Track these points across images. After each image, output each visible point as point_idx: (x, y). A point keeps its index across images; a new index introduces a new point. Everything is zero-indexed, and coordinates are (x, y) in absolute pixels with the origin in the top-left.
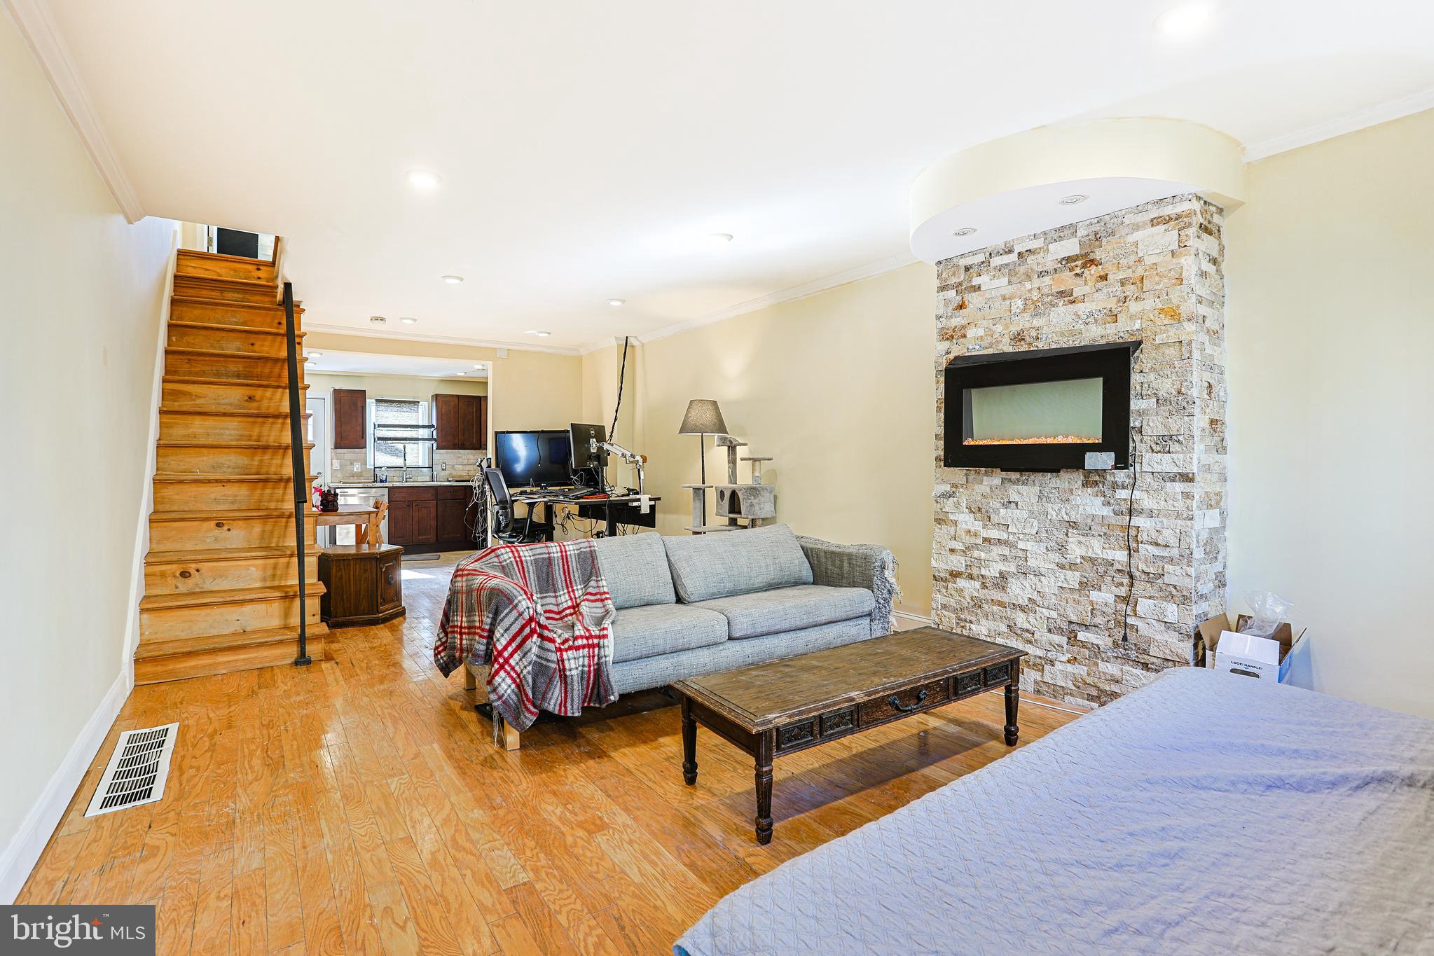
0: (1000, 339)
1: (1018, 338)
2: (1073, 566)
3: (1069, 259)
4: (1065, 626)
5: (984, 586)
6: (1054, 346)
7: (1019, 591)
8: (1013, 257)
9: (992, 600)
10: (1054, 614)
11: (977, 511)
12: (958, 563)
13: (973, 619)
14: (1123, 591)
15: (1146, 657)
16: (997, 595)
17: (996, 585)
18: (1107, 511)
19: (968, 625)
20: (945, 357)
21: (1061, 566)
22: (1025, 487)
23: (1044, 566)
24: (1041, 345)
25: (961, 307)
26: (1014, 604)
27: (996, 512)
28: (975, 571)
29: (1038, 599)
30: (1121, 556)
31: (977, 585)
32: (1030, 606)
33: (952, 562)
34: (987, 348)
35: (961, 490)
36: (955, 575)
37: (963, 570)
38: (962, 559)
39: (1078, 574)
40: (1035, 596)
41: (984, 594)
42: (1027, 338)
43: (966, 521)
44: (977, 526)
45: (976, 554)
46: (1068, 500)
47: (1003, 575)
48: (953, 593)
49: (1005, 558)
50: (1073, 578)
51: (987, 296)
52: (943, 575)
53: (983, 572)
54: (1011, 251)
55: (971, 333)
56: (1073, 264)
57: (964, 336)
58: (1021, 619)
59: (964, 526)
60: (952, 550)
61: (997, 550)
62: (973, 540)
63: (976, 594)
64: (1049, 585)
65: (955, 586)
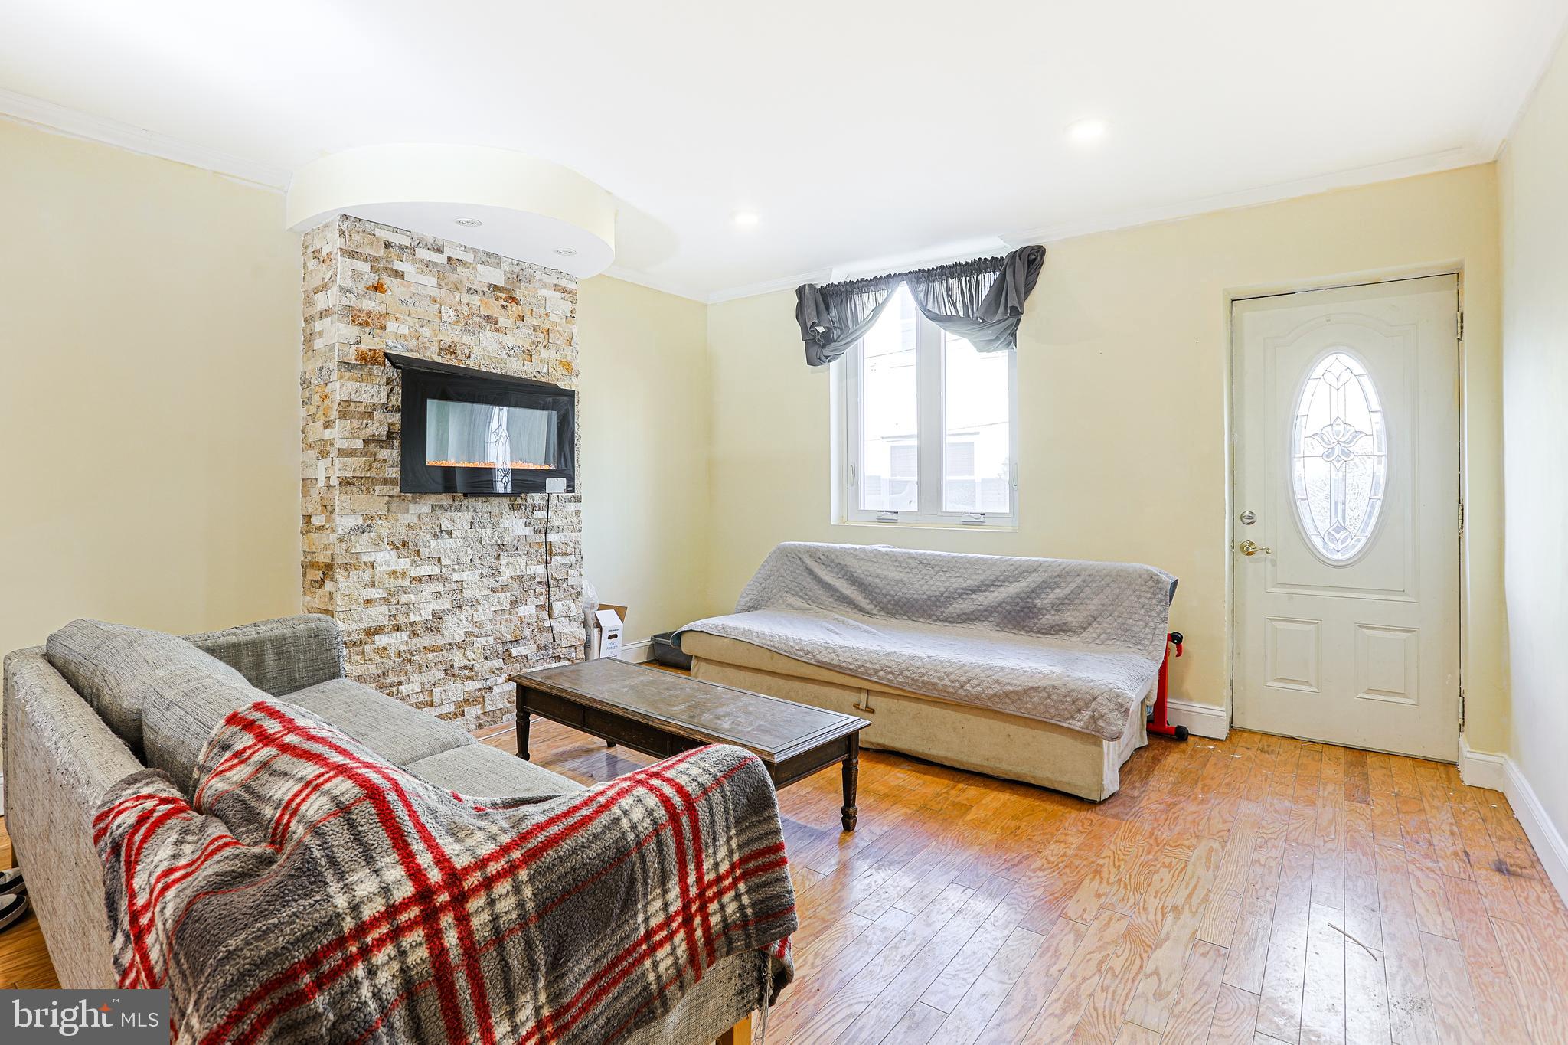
0: (428, 345)
1: (451, 350)
2: (504, 588)
3: (496, 288)
4: (500, 648)
5: (414, 634)
6: (484, 369)
7: (455, 628)
8: (441, 259)
9: (425, 648)
10: (491, 640)
11: (400, 546)
12: (377, 615)
13: (403, 679)
14: (541, 600)
15: (559, 650)
16: (429, 640)
17: (429, 629)
18: (528, 531)
19: (394, 689)
20: (353, 347)
21: (494, 590)
22: (459, 514)
23: (480, 594)
24: (472, 364)
25: (378, 288)
26: (450, 644)
27: (427, 544)
28: (402, 620)
29: (475, 630)
30: (539, 569)
31: (405, 636)
32: (467, 640)
33: (369, 616)
34: (412, 351)
35: (380, 522)
36: (371, 633)
37: (386, 623)
38: (385, 610)
39: (509, 594)
40: (472, 628)
41: (417, 643)
42: (459, 353)
43: (386, 560)
44: (403, 564)
45: (404, 598)
46: (498, 524)
47: (437, 616)
48: (373, 656)
49: (438, 595)
50: (505, 598)
51: (412, 288)
52: (355, 637)
53: (412, 618)
54: (439, 251)
55: (391, 326)
56: (499, 294)
57: (384, 328)
58: (458, 658)
59: (384, 567)
60: (368, 602)
61: (428, 589)
62: (399, 582)
63: (403, 648)
64: (484, 614)
65: (374, 646)
